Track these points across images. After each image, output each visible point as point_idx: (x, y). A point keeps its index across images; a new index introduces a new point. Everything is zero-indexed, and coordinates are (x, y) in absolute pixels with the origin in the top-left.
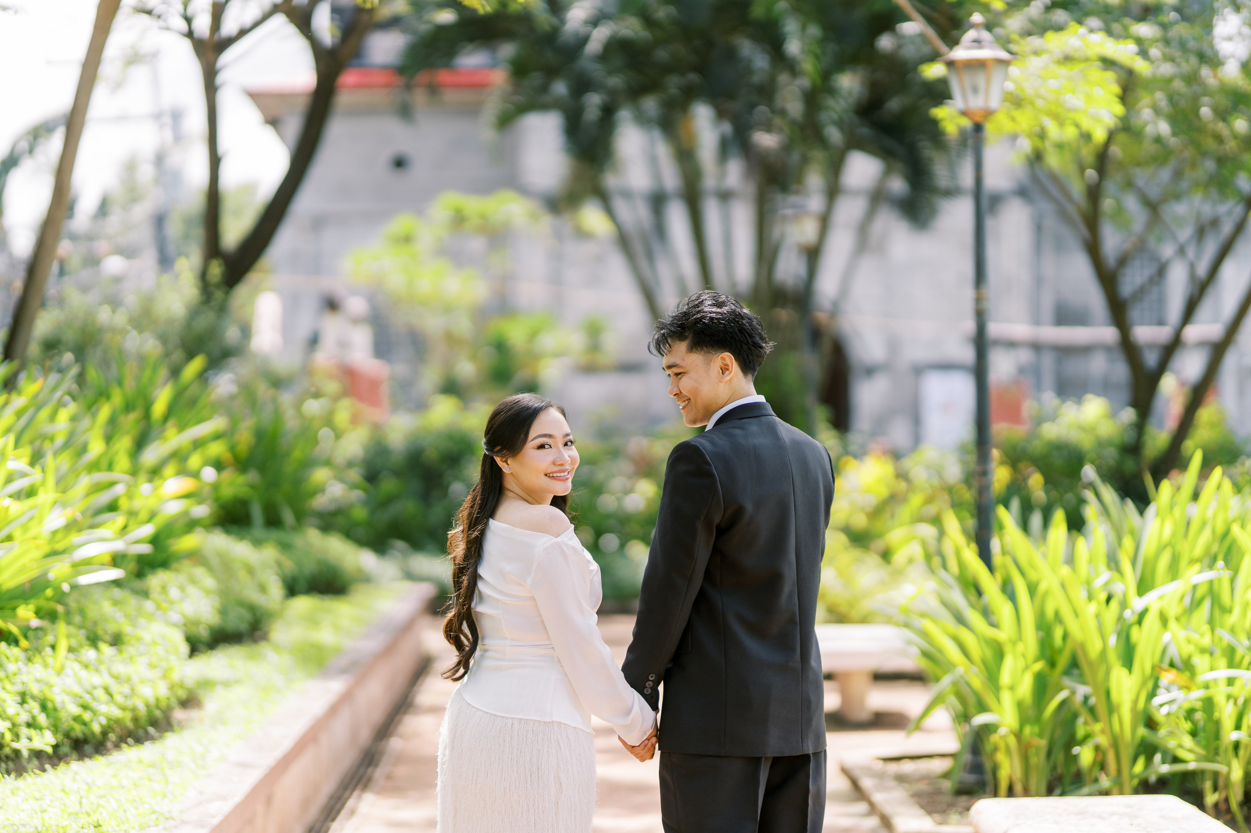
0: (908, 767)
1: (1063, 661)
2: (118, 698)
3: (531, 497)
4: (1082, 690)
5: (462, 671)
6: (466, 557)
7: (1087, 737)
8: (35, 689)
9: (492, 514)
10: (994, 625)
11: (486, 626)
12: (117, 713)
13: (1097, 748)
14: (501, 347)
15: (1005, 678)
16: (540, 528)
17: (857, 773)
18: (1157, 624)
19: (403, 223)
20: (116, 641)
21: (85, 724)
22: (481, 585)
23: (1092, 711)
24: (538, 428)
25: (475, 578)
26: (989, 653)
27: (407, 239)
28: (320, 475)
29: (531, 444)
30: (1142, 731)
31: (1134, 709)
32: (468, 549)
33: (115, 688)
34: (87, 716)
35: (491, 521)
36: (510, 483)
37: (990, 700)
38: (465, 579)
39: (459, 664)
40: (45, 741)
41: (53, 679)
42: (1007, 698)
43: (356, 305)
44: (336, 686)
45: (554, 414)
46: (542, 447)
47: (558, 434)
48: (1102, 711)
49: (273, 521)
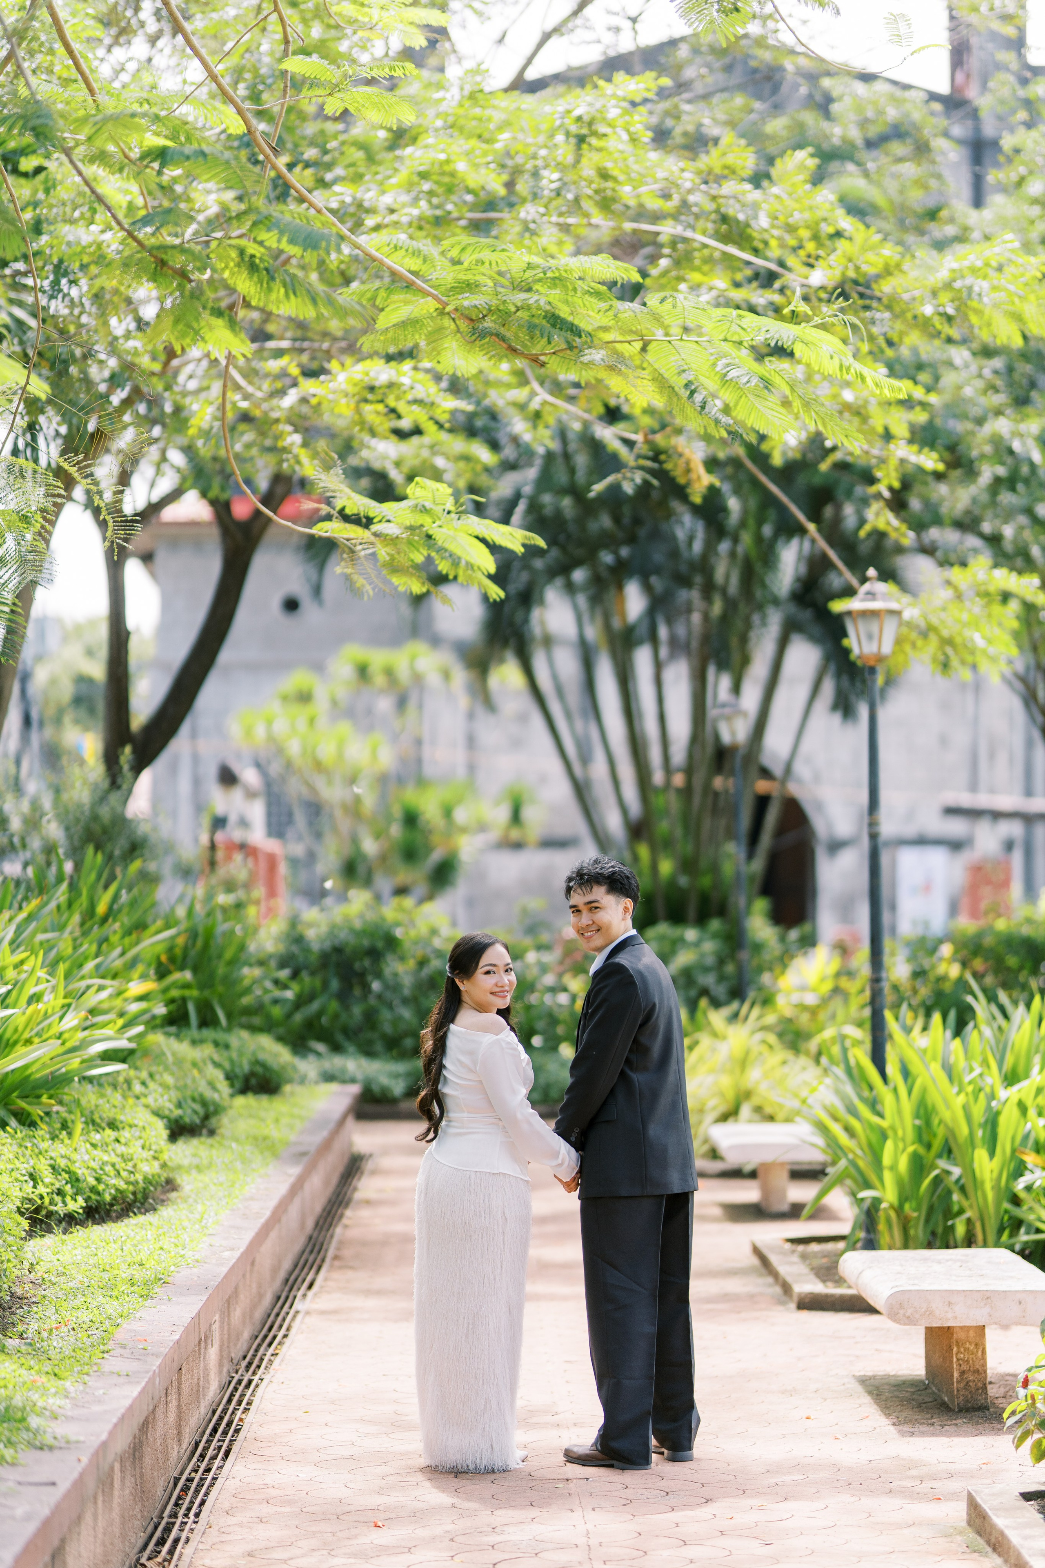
0: (814, 1247)
1: (937, 1144)
2: (124, 1174)
3: (481, 1008)
4: (956, 1171)
5: (431, 1135)
6: (434, 1050)
7: (961, 1211)
8: (62, 1163)
9: (452, 1021)
10: (881, 1115)
11: (449, 1103)
12: (123, 1186)
13: (969, 1221)
14: (411, 819)
15: (887, 1160)
16: (485, 1029)
17: (766, 1252)
18: (1016, 1112)
19: (300, 679)
20: (112, 1125)
21: (98, 1193)
22: (444, 1072)
23: (963, 1189)
24: (486, 959)
25: (441, 1067)
26: (874, 1138)
27: (305, 697)
28: (250, 973)
29: (480, 970)
30: (1006, 1205)
31: (996, 1187)
32: (435, 1045)
33: (121, 1165)
34: (101, 1187)
35: (452, 1026)
36: (465, 997)
37: (873, 1178)
38: (434, 1068)
39: (429, 1131)
40: (76, 1205)
41: (75, 1156)
42: (888, 1176)
43: (250, 776)
44: (295, 1171)
45: (499, 948)
46: (488, 973)
47: (501, 964)
48: (970, 1188)
49: (207, 1021)
